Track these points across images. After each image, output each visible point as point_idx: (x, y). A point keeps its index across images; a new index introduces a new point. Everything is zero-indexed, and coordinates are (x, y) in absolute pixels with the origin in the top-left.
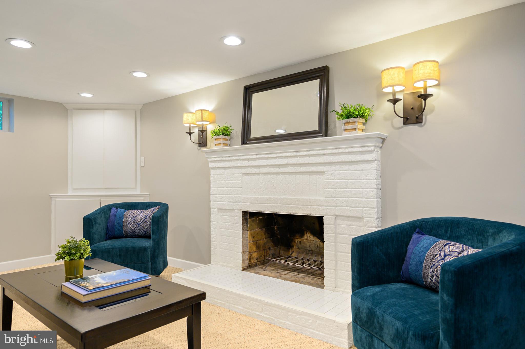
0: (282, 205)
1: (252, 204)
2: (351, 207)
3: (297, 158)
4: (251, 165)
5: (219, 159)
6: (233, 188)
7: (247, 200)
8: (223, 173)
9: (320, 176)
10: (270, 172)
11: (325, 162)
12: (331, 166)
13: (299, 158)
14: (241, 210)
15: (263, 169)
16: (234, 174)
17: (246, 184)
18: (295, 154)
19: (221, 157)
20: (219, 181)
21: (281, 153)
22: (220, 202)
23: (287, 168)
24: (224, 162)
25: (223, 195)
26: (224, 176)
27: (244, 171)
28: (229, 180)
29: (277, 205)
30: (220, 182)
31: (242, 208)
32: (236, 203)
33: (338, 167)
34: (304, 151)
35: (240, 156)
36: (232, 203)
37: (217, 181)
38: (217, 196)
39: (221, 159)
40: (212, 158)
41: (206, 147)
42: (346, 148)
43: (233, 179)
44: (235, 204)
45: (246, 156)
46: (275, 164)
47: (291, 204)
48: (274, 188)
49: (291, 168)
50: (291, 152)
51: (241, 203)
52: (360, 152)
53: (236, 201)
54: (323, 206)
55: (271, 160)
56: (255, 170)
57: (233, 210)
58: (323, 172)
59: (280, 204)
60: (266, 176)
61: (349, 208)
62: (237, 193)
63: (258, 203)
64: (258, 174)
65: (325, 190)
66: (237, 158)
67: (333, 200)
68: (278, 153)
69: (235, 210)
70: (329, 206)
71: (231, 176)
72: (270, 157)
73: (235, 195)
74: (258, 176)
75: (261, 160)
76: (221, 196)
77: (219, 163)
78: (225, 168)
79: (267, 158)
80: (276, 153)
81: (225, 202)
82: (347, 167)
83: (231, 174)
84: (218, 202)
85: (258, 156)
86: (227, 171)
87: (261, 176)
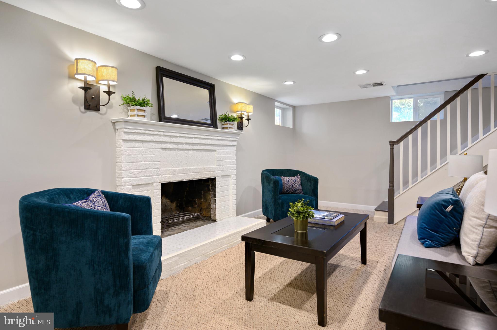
0: (194, 173)
1: (171, 175)
2: (227, 170)
3: (205, 140)
4: (173, 141)
5: (141, 131)
6: (152, 163)
7: (166, 172)
8: (140, 147)
9: (213, 153)
10: (186, 148)
11: (219, 144)
12: (220, 147)
13: (206, 140)
14: (161, 182)
15: (181, 145)
16: (153, 148)
17: (164, 158)
18: (205, 137)
19: (143, 130)
20: (133, 155)
21: (197, 135)
22: (137, 177)
23: (197, 146)
24: (144, 135)
25: (140, 169)
26: (141, 150)
27: (164, 146)
28: (148, 154)
29: (191, 174)
30: (136, 156)
31: (162, 180)
32: (156, 177)
33: (223, 148)
34: (210, 136)
35: (165, 132)
36: (151, 177)
37: (132, 155)
38: (132, 171)
39: (143, 132)
40: (131, 129)
41: (98, 112)
42: (229, 137)
43: (151, 153)
44: (154, 177)
45: (171, 133)
46: (192, 142)
47: (200, 172)
48: (187, 161)
49: (199, 146)
50: (203, 135)
51: (160, 176)
52: (232, 140)
53: (156, 174)
54: (216, 171)
55: (189, 139)
56: (174, 145)
57: (152, 183)
58: (215, 150)
59: (193, 173)
60: (181, 152)
61: (227, 171)
62: (157, 167)
63: (176, 173)
64: (174, 149)
65: (217, 161)
66: (162, 133)
67: (221, 167)
68: (196, 135)
69: (155, 183)
70: (219, 171)
71: (150, 150)
72: (190, 136)
73: (154, 169)
74: (175, 151)
75: (182, 138)
76: (138, 171)
77: (138, 136)
78: (142, 141)
79: (186, 137)
80: (194, 135)
81: (143, 177)
82: (225, 148)
83: (149, 148)
84: (134, 178)
85: (181, 135)
86: (145, 145)
87: (177, 151)
